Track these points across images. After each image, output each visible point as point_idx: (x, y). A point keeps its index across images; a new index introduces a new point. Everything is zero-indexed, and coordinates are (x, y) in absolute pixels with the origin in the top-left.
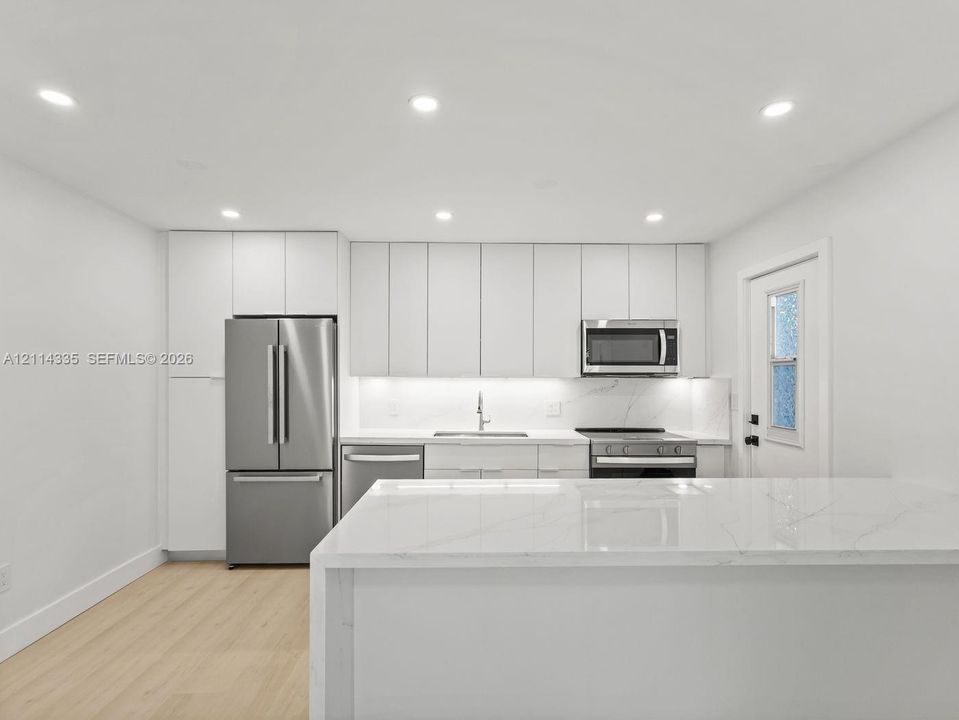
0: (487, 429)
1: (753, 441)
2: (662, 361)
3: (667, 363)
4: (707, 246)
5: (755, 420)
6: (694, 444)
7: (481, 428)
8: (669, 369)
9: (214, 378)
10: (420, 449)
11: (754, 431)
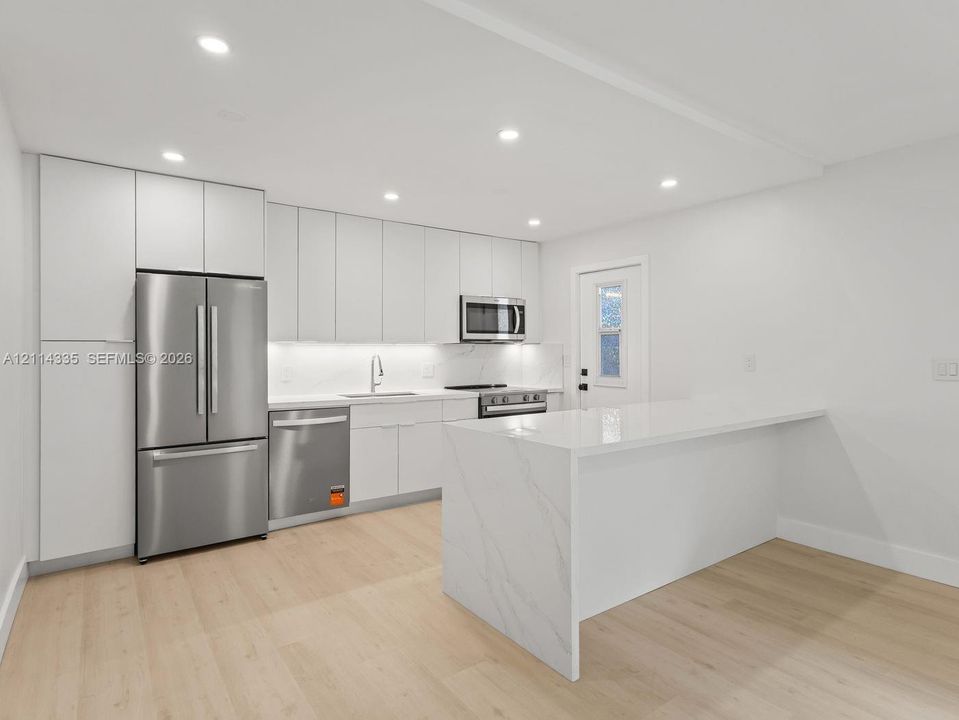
0: (379, 390)
1: (584, 387)
2: (516, 331)
3: (519, 332)
4: (539, 244)
5: (584, 373)
6: (546, 392)
7: (373, 390)
8: (520, 336)
9: (109, 342)
10: (345, 410)
11: (584, 380)
